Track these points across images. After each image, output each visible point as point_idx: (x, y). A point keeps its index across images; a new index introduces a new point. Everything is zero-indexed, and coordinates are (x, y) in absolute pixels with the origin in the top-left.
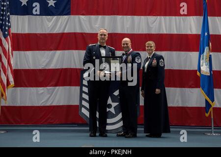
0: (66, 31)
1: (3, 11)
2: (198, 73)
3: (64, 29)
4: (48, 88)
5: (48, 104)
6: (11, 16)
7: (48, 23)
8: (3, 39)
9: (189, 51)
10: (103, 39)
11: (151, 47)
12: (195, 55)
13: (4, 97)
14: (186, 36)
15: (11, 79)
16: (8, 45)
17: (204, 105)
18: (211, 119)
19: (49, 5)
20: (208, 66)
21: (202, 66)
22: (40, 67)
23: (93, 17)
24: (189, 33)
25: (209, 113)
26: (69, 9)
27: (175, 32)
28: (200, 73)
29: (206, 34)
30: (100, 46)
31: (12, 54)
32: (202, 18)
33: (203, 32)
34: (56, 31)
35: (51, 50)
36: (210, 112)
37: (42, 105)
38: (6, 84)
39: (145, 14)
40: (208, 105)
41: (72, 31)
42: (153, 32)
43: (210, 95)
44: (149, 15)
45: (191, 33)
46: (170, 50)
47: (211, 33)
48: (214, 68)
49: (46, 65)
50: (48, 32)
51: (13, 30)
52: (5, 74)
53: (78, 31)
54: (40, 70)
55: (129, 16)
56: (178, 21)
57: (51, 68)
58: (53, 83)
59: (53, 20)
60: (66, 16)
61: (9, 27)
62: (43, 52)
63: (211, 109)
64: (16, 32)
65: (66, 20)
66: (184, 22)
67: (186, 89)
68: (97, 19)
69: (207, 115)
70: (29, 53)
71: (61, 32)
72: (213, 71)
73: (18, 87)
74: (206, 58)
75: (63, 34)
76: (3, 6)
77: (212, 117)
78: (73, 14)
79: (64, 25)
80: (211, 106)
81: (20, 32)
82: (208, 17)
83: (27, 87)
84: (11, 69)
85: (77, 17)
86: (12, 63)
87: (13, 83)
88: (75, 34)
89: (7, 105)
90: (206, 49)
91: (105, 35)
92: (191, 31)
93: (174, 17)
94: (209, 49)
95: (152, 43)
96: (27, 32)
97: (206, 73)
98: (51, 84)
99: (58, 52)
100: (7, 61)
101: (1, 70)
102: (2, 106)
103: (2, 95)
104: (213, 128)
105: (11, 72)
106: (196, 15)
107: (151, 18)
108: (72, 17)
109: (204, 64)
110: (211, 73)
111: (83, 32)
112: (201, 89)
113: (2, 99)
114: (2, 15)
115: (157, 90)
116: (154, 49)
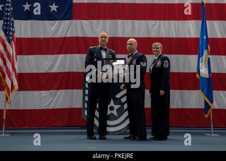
0: (68, 36)
1: (7, 16)
2: (197, 76)
3: (66, 34)
5: (51, 107)
6: (14, 21)
7: (50, 27)
8: (7, 44)
9: (188, 54)
11: (158, 48)
12: (194, 58)
13: (9, 101)
14: (185, 39)
15: (16, 83)
16: (12, 50)
17: (203, 106)
18: (211, 120)
19: (52, 10)
20: (207, 69)
21: (201, 68)
22: (43, 71)
23: (94, 21)
24: (188, 36)
25: (208, 115)
26: (71, 13)
27: (175, 36)
28: (199, 75)
29: (205, 37)
30: (101, 49)
31: (16, 59)
32: (200, 22)
33: (202, 36)
35: (54, 54)
36: (210, 113)
37: (45, 108)
38: (10, 88)
40: (207, 106)
41: (74, 35)
43: (210, 96)
44: (149, 19)
45: (189, 37)
47: (209, 36)
48: (213, 71)
49: (49, 69)
50: (50, 36)
51: (17, 35)
52: (10, 77)
53: (80, 35)
55: (130, 21)
56: (177, 25)
59: (55, 24)
60: (68, 21)
61: (13, 32)
62: (46, 56)
63: (210, 111)
64: (19, 37)
65: (68, 25)
66: (183, 26)
67: (185, 91)
68: (99, 23)
69: (206, 116)
71: (63, 36)
72: (212, 74)
74: (205, 61)
75: (65, 38)
76: (8, 12)
77: (211, 118)
78: (75, 19)
79: (66, 30)
80: (210, 107)
82: (207, 21)
83: (30, 90)
84: (15, 73)
85: (79, 21)
86: (16, 67)
88: (77, 38)
90: (205, 52)
91: (105, 37)
92: (190, 35)
93: (173, 21)
94: (208, 52)
96: (29, 36)
97: (205, 75)
98: (55, 86)
99: (61, 56)
100: (11, 65)
101: (6, 74)
102: (7, 110)
103: (7, 99)
104: (212, 129)
105: (16, 76)
106: (194, 20)
107: (151, 23)
108: (74, 21)
109: (204, 67)
110: (209, 75)
111: (85, 36)
112: (200, 90)
113: (7, 103)
114: (7, 21)
115: (161, 91)
116: (160, 50)
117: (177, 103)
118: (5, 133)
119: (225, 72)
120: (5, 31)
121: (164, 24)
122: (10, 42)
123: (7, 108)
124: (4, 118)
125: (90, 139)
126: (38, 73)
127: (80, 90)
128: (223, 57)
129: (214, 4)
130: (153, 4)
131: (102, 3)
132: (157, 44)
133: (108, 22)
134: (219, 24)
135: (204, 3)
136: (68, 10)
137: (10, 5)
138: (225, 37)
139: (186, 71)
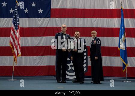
0: (48, 26)
1: (15, 16)
2: (119, 49)
3: (47, 25)
4: (39, 56)
5: (39, 65)
6: (19, 18)
7: (38, 22)
8: (15, 31)
9: (114, 37)
10: (64, 30)
11: (94, 34)
12: (117, 39)
13: (16, 61)
14: (112, 28)
15: (20, 52)
16: (18, 34)
17: (122, 66)
18: (126, 73)
19: (39, 12)
20: (124, 45)
21: (121, 45)
23: (62, 19)
25: (124, 70)
26: (50, 14)
27: (106, 27)
29: (123, 28)
30: (63, 34)
31: (20, 38)
32: (120, 19)
33: (121, 27)
34: (43, 26)
35: (40, 36)
36: (126, 69)
37: (36, 66)
38: (17, 54)
39: (90, 17)
40: (124, 66)
41: (52, 26)
42: (94, 26)
43: (125, 60)
45: (114, 27)
46: (104, 36)
47: (125, 27)
48: (127, 46)
49: (38, 44)
50: (39, 26)
51: (21, 26)
52: (16, 49)
53: (55, 26)
54: (34, 47)
55: (82, 18)
56: (108, 21)
57: (40, 46)
58: (41, 54)
59: (41, 20)
60: (48, 18)
61: (19, 24)
62: (36, 37)
63: (126, 68)
64: (22, 27)
65: (48, 20)
66: (111, 21)
67: (112, 57)
68: (65, 20)
69: (124, 71)
70: (29, 38)
71: (45, 26)
72: (127, 48)
73: (23, 56)
74: (123, 41)
75: (47, 28)
76: (16, 13)
77: (126, 72)
78: (52, 17)
79: (47, 23)
80: (126, 66)
81: (24, 27)
82: (124, 19)
83: (28, 56)
84: (19, 46)
85: (54, 18)
86: (20, 43)
87: (21, 54)
88: (53, 27)
89: (17, 66)
90: (123, 36)
91: (65, 28)
92: (115, 26)
93: (105, 19)
94: (125, 36)
95: (95, 32)
96: (27, 26)
97: (123, 48)
98: (40, 54)
99: (44, 37)
100: (17, 42)
101: (14, 47)
102: (14, 66)
103: (15, 60)
104: (127, 78)
105: (20, 48)
106: (117, 18)
107: (93, 19)
108: (52, 18)
109: (122, 44)
110: (125, 48)
111: (57, 27)
112: (120, 57)
113: (15, 63)
114: (15, 18)
115: (96, 57)
116: (96, 35)
117: (108, 64)
118: (14, 79)
119: (134, 47)
120: (14, 24)
121: (100, 20)
122: (16, 29)
123: (15, 65)
124: (13, 71)
125: (59, 82)
126: (32, 47)
127: (54, 56)
128: (133, 38)
129: (128, 9)
130: (94, 9)
131: (67, 9)
132: (94, 31)
133: (70, 19)
134: (131, 20)
135: (123, 9)
136: (48, 12)
137: (17, 9)
138: (134, 27)
139: (112, 46)
